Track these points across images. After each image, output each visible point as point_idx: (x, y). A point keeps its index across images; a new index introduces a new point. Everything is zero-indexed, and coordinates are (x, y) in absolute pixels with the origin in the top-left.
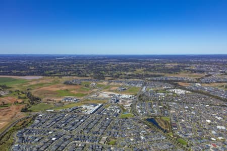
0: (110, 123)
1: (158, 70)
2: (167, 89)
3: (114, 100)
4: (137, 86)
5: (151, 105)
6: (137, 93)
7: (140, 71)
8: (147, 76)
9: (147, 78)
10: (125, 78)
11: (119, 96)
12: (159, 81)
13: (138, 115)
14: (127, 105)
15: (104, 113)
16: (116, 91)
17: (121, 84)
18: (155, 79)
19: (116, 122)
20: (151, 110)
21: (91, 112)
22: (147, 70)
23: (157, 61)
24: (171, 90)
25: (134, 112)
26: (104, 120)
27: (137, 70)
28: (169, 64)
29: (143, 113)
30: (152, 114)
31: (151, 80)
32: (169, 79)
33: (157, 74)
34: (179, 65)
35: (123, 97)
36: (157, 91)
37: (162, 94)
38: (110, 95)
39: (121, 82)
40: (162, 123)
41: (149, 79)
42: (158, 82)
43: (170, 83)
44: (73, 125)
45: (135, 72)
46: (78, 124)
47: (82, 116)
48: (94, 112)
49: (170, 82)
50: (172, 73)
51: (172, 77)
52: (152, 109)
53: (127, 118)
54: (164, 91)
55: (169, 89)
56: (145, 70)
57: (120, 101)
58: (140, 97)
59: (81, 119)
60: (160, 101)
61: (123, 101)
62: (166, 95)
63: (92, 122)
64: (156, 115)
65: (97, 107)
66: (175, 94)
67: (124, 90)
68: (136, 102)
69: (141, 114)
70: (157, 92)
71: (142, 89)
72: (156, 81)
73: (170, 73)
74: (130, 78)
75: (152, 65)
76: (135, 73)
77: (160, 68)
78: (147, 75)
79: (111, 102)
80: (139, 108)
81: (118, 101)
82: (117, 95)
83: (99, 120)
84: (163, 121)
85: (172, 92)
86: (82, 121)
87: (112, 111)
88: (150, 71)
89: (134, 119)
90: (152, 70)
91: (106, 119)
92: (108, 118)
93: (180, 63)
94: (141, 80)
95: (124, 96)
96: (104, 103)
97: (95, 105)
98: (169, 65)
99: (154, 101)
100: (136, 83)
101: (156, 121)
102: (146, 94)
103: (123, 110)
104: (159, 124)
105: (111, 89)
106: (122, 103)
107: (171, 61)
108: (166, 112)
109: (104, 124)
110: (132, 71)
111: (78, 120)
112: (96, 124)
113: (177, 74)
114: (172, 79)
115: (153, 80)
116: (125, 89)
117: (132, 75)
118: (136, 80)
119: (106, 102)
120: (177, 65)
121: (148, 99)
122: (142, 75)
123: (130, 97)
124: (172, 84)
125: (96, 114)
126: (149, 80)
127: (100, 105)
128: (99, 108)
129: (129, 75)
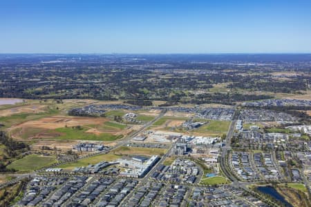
0: (185, 197)
1: (259, 86)
2: (287, 125)
3: (182, 148)
4: (222, 118)
5: (260, 159)
6: (227, 133)
7: (220, 87)
8: (239, 98)
9: (238, 103)
10: (193, 102)
11: (190, 139)
12: (266, 108)
13: (239, 180)
14: (211, 159)
15: (167, 176)
16: (180, 129)
17: (188, 115)
18: (255, 103)
19: (195, 194)
20: (263, 169)
21: (140, 172)
22: (236, 85)
23: (252, 67)
24: (294, 127)
25: (228, 172)
26: (169, 191)
27: (214, 85)
28: (279, 74)
29: (247, 175)
30: (267, 176)
31: (249, 107)
32: (285, 104)
33: (259, 93)
34: (300, 74)
35: (199, 142)
36: (266, 130)
37: (279, 135)
38: (170, 138)
39: (188, 111)
40: (292, 195)
41: (244, 104)
42: (264, 111)
43: (288, 113)
44: (108, 200)
45: (210, 89)
46: (118, 197)
47: (122, 181)
48: (146, 173)
49: (289, 110)
50: (289, 92)
51: (290, 99)
52: (266, 167)
53: (216, 186)
54: (282, 129)
55: (291, 125)
56: (231, 86)
57: (194, 150)
58: (233, 141)
59: (122, 188)
60: (277, 149)
61: (199, 151)
62: (287, 137)
63: (146, 193)
64: (276, 178)
65: (149, 163)
66: (305, 135)
67: (196, 127)
68: (229, 152)
69: (245, 177)
70: (266, 132)
71: (233, 124)
72: (258, 108)
73: (284, 91)
74: (204, 102)
75: (243, 75)
76: (211, 92)
77: (262, 81)
78: (238, 95)
79: (176, 153)
80: (236, 166)
81: (189, 150)
82: (185, 137)
83: (159, 190)
84: (292, 191)
85: (298, 132)
86: (124, 191)
87: (182, 172)
88: (243, 87)
89: (233, 189)
90: (247, 85)
91: (173, 187)
92: (176, 187)
93: (301, 70)
94: (227, 107)
95: (200, 139)
96: (162, 154)
97: (144, 159)
98: (280, 76)
99: (264, 149)
100: (218, 113)
101: (279, 191)
102: (244, 136)
103: (205, 168)
104: (287, 199)
105: (169, 125)
106: (199, 155)
107: (281, 67)
108: (295, 173)
109: (171, 197)
110: (205, 88)
111: (116, 190)
112: (155, 197)
113: (299, 93)
114: (291, 104)
115: (253, 107)
116: (199, 125)
117: (206, 96)
118: (215, 106)
119: (165, 151)
120: (294, 74)
121: (251, 145)
122: (227, 97)
123: (214, 143)
124: (295, 114)
125: (150, 178)
126: (243, 107)
127: (154, 158)
128: (153, 164)
129: (201, 96)
